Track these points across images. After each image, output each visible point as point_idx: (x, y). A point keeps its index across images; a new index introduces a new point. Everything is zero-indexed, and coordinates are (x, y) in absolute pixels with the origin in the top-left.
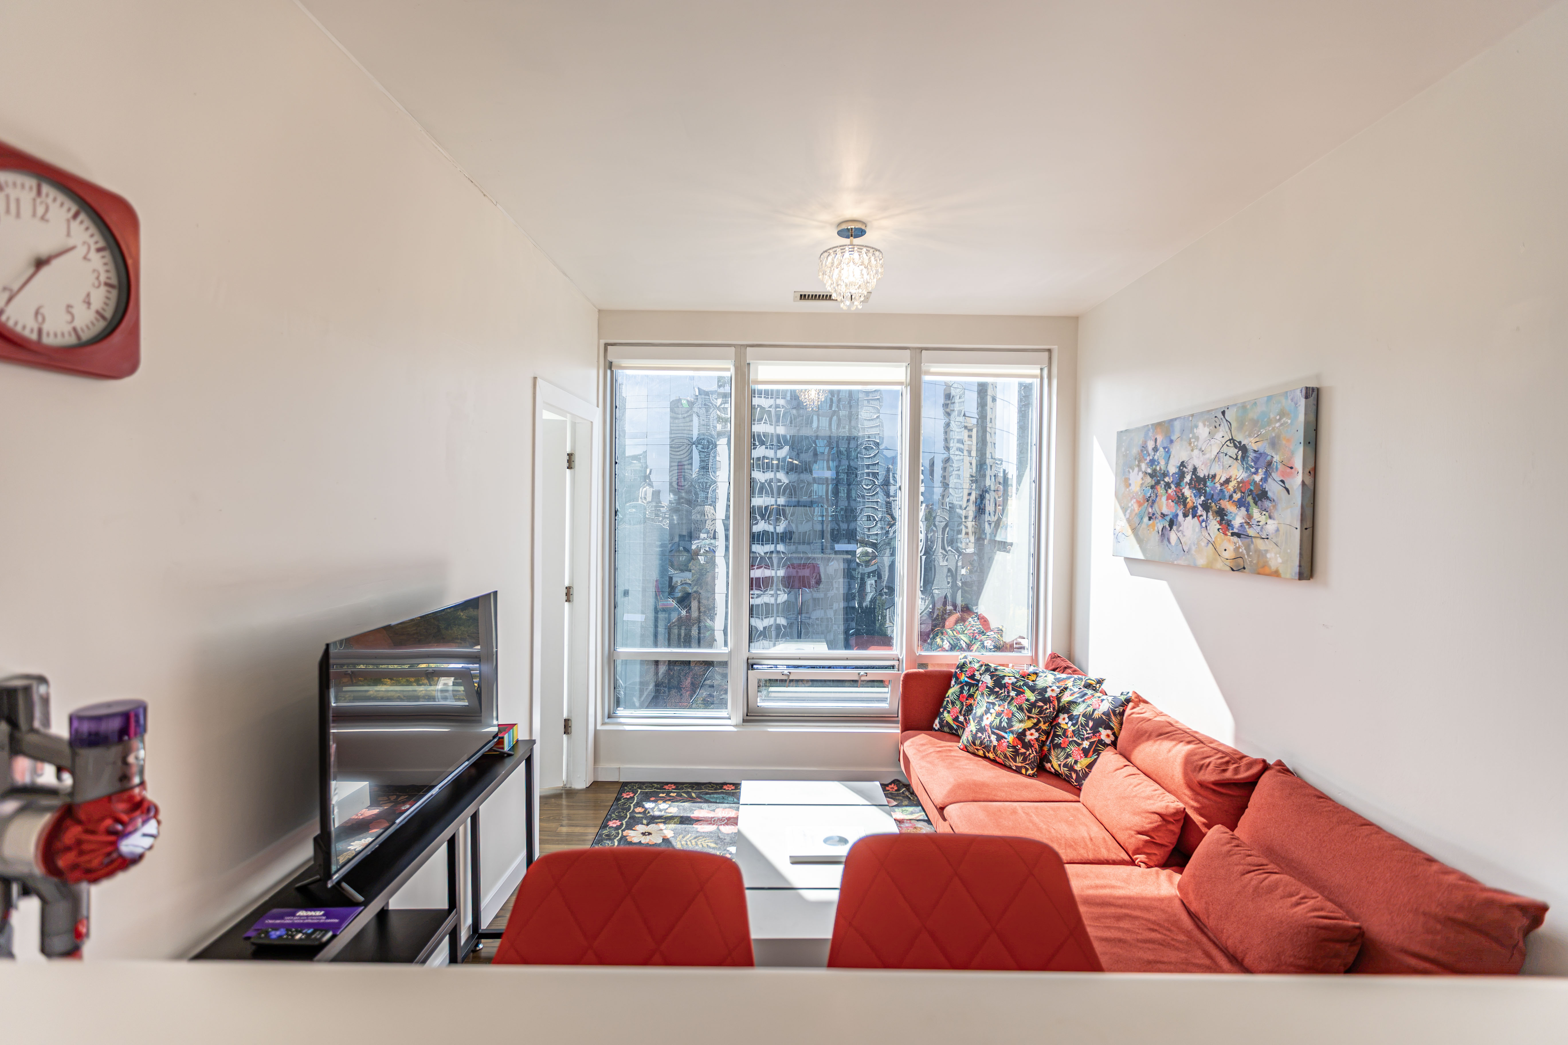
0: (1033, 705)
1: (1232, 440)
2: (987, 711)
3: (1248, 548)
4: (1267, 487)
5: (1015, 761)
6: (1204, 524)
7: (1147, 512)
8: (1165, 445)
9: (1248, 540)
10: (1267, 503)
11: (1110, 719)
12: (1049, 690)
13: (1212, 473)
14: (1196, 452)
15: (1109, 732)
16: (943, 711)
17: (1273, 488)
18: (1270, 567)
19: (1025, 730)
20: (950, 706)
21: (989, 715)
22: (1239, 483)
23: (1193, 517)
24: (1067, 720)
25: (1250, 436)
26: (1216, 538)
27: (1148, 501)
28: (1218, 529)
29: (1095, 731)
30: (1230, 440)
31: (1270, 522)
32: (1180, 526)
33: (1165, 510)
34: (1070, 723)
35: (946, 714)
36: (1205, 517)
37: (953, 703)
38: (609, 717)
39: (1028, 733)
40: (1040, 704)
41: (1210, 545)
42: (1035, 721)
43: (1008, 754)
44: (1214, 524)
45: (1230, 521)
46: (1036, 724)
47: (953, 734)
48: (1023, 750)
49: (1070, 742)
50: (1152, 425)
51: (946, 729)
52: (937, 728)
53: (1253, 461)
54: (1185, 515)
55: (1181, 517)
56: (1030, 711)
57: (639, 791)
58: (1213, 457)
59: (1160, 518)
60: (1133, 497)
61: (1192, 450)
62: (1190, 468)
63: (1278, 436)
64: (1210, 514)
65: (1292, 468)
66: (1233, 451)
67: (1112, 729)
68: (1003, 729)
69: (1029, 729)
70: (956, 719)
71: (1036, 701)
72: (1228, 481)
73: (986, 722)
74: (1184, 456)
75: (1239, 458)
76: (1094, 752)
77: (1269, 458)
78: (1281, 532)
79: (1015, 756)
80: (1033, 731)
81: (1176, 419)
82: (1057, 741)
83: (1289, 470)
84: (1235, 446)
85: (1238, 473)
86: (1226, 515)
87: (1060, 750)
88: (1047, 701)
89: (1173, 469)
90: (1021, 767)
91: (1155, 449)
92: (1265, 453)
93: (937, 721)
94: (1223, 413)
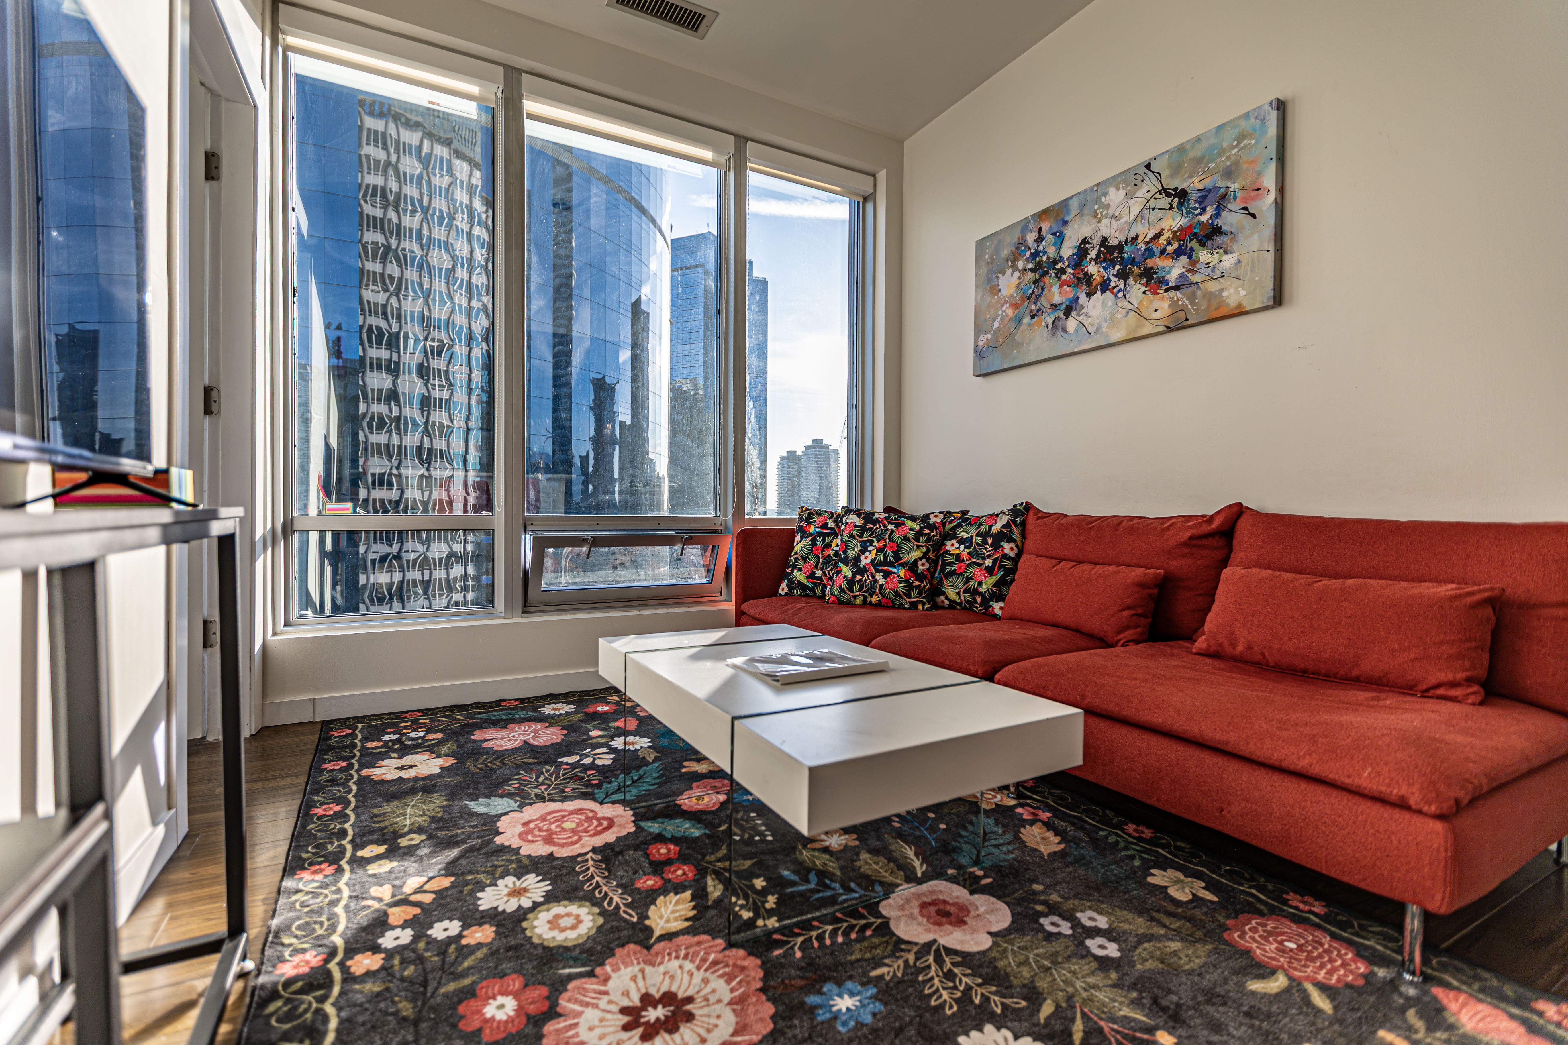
0: (919, 533)
1: (1164, 191)
2: (864, 550)
3: (1192, 298)
4: (1219, 222)
5: (910, 597)
6: (1120, 295)
7: (1028, 311)
8: (1055, 230)
9: (1189, 290)
10: (1219, 240)
11: (1011, 531)
12: (931, 516)
13: (1132, 234)
14: (1105, 222)
15: (1012, 545)
16: (792, 571)
17: (1230, 220)
18: (1228, 305)
19: (916, 561)
20: (801, 562)
21: (867, 554)
22: (1175, 232)
23: (1103, 292)
24: (957, 545)
25: (1191, 177)
26: (1141, 302)
27: (1029, 298)
28: (1144, 293)
29: (996, 546)
30: (1160, 192)
31: (1225, 257)
32: (1082, 307)
33: (1057, 299)
34: (962, 547)
35: (796, 573)
36: (1122, 286)
37: (805, 559)
38: (285, 625)
39: (920, 563)
40: (927, 531)
41: (1132, 313)
42: (924, 550)
43: (900, 590)
44: (1136, 290)
45: (1163, 277)
46: (925, 554)
47: (807, 596)
48: (917, 583)
49: (968, 566)
50: (1033, 216)
51: (797, 592)
52: (783, 593)
53: (1196, 201)
54: (1089, 295)
55: (1083, 299)
56: (917, 540)
57: (360, 726)
58: (1132, 218)
59: (1049, 311)
60: (1006, 302)
61: (1100, 222)
62: (1097, 241)
63: (1237, 163)
64: (1131, 281)
65: (1258, 189)
66: (1164, 202)
67: (1014, 541)
68: (891, 564)
69: (921, 559)
70: (811, 576)
71: (922, 529)
72: (1157, 236)
73: (865, 561)
74: (1086, 231)
75: (1175, 205)
76: (999, 569)
77: (1222, 191)
78: (1244, 263)
79: (909, 591)
80: (924, 561)
81: (1071, 197)
82: (948, 569)
83: (1256, 193)
84: (1168, 195)
85: (1175, 221)
86: (1156, 273)
87: (955, 578)
88: (932, 527)
89: (1067, 251)
90: (917, 602)
91: (1040, 239)
92: (1215, 187)
93: (784, 585)
94: (1148, 166)
